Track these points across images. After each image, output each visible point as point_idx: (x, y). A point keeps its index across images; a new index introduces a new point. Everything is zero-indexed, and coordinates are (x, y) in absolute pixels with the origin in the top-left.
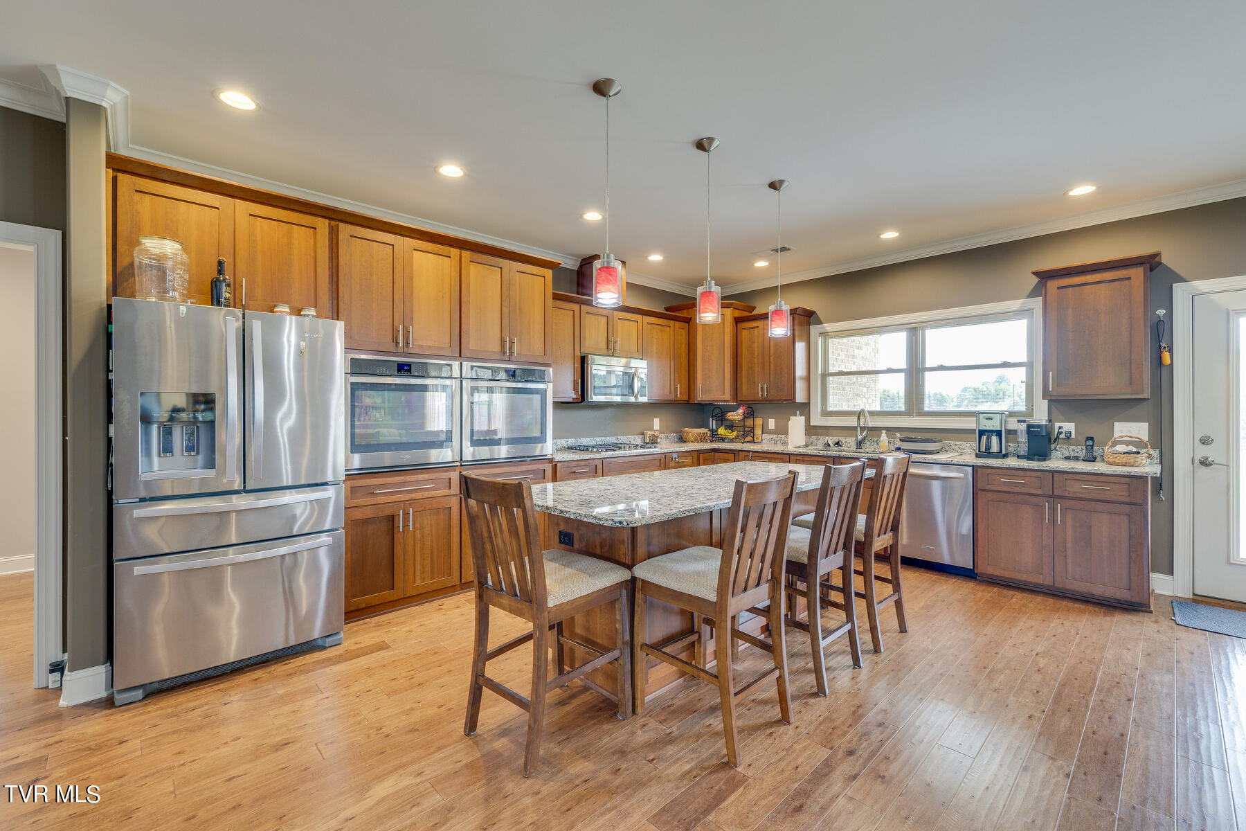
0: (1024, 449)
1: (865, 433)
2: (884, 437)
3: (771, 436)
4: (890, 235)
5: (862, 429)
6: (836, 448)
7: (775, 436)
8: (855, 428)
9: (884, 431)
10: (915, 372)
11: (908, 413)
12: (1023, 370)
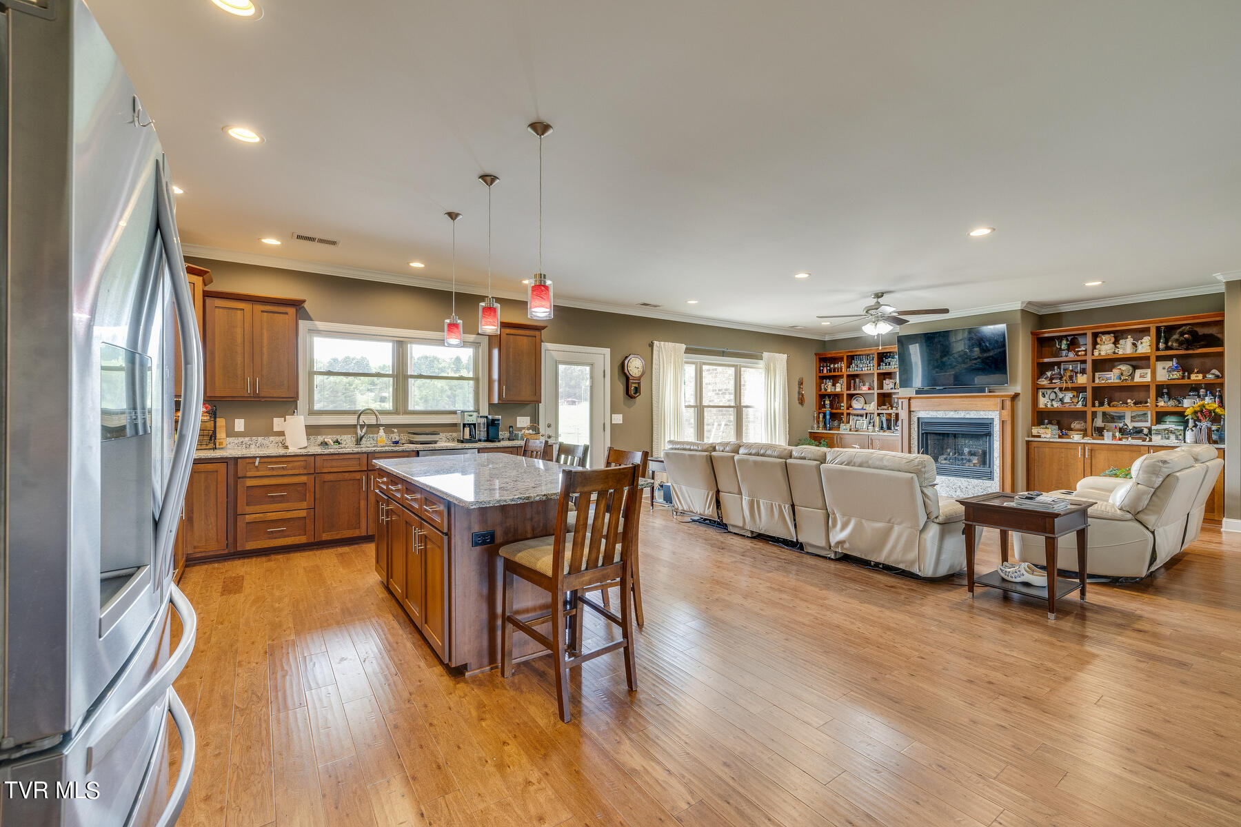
0: (483, 435)
1: (364, 430)
2: (382, 432)
3: (241, 439)
4: (417, 265)
5: (362, 427)
6: (337, 446)
7: (247, 439)
8: (355, 426)
9: (381, 428)
10: (401, 377)
11: (396, 412)
12: (472, 382)
